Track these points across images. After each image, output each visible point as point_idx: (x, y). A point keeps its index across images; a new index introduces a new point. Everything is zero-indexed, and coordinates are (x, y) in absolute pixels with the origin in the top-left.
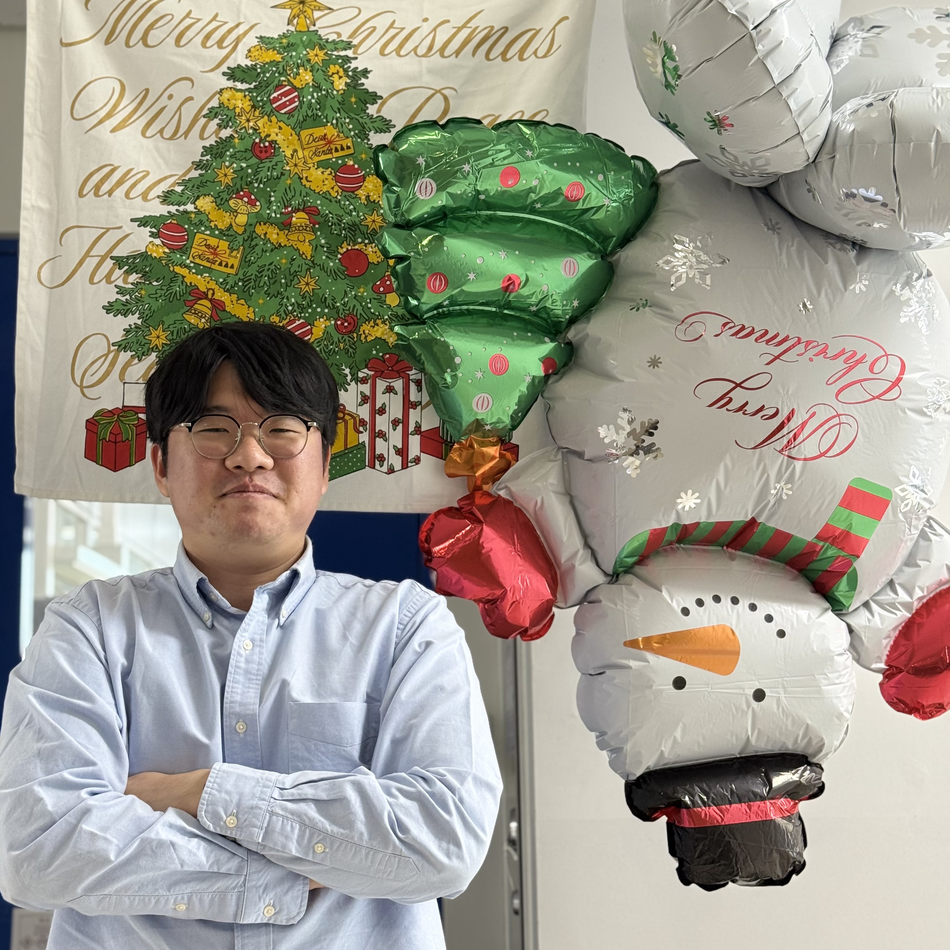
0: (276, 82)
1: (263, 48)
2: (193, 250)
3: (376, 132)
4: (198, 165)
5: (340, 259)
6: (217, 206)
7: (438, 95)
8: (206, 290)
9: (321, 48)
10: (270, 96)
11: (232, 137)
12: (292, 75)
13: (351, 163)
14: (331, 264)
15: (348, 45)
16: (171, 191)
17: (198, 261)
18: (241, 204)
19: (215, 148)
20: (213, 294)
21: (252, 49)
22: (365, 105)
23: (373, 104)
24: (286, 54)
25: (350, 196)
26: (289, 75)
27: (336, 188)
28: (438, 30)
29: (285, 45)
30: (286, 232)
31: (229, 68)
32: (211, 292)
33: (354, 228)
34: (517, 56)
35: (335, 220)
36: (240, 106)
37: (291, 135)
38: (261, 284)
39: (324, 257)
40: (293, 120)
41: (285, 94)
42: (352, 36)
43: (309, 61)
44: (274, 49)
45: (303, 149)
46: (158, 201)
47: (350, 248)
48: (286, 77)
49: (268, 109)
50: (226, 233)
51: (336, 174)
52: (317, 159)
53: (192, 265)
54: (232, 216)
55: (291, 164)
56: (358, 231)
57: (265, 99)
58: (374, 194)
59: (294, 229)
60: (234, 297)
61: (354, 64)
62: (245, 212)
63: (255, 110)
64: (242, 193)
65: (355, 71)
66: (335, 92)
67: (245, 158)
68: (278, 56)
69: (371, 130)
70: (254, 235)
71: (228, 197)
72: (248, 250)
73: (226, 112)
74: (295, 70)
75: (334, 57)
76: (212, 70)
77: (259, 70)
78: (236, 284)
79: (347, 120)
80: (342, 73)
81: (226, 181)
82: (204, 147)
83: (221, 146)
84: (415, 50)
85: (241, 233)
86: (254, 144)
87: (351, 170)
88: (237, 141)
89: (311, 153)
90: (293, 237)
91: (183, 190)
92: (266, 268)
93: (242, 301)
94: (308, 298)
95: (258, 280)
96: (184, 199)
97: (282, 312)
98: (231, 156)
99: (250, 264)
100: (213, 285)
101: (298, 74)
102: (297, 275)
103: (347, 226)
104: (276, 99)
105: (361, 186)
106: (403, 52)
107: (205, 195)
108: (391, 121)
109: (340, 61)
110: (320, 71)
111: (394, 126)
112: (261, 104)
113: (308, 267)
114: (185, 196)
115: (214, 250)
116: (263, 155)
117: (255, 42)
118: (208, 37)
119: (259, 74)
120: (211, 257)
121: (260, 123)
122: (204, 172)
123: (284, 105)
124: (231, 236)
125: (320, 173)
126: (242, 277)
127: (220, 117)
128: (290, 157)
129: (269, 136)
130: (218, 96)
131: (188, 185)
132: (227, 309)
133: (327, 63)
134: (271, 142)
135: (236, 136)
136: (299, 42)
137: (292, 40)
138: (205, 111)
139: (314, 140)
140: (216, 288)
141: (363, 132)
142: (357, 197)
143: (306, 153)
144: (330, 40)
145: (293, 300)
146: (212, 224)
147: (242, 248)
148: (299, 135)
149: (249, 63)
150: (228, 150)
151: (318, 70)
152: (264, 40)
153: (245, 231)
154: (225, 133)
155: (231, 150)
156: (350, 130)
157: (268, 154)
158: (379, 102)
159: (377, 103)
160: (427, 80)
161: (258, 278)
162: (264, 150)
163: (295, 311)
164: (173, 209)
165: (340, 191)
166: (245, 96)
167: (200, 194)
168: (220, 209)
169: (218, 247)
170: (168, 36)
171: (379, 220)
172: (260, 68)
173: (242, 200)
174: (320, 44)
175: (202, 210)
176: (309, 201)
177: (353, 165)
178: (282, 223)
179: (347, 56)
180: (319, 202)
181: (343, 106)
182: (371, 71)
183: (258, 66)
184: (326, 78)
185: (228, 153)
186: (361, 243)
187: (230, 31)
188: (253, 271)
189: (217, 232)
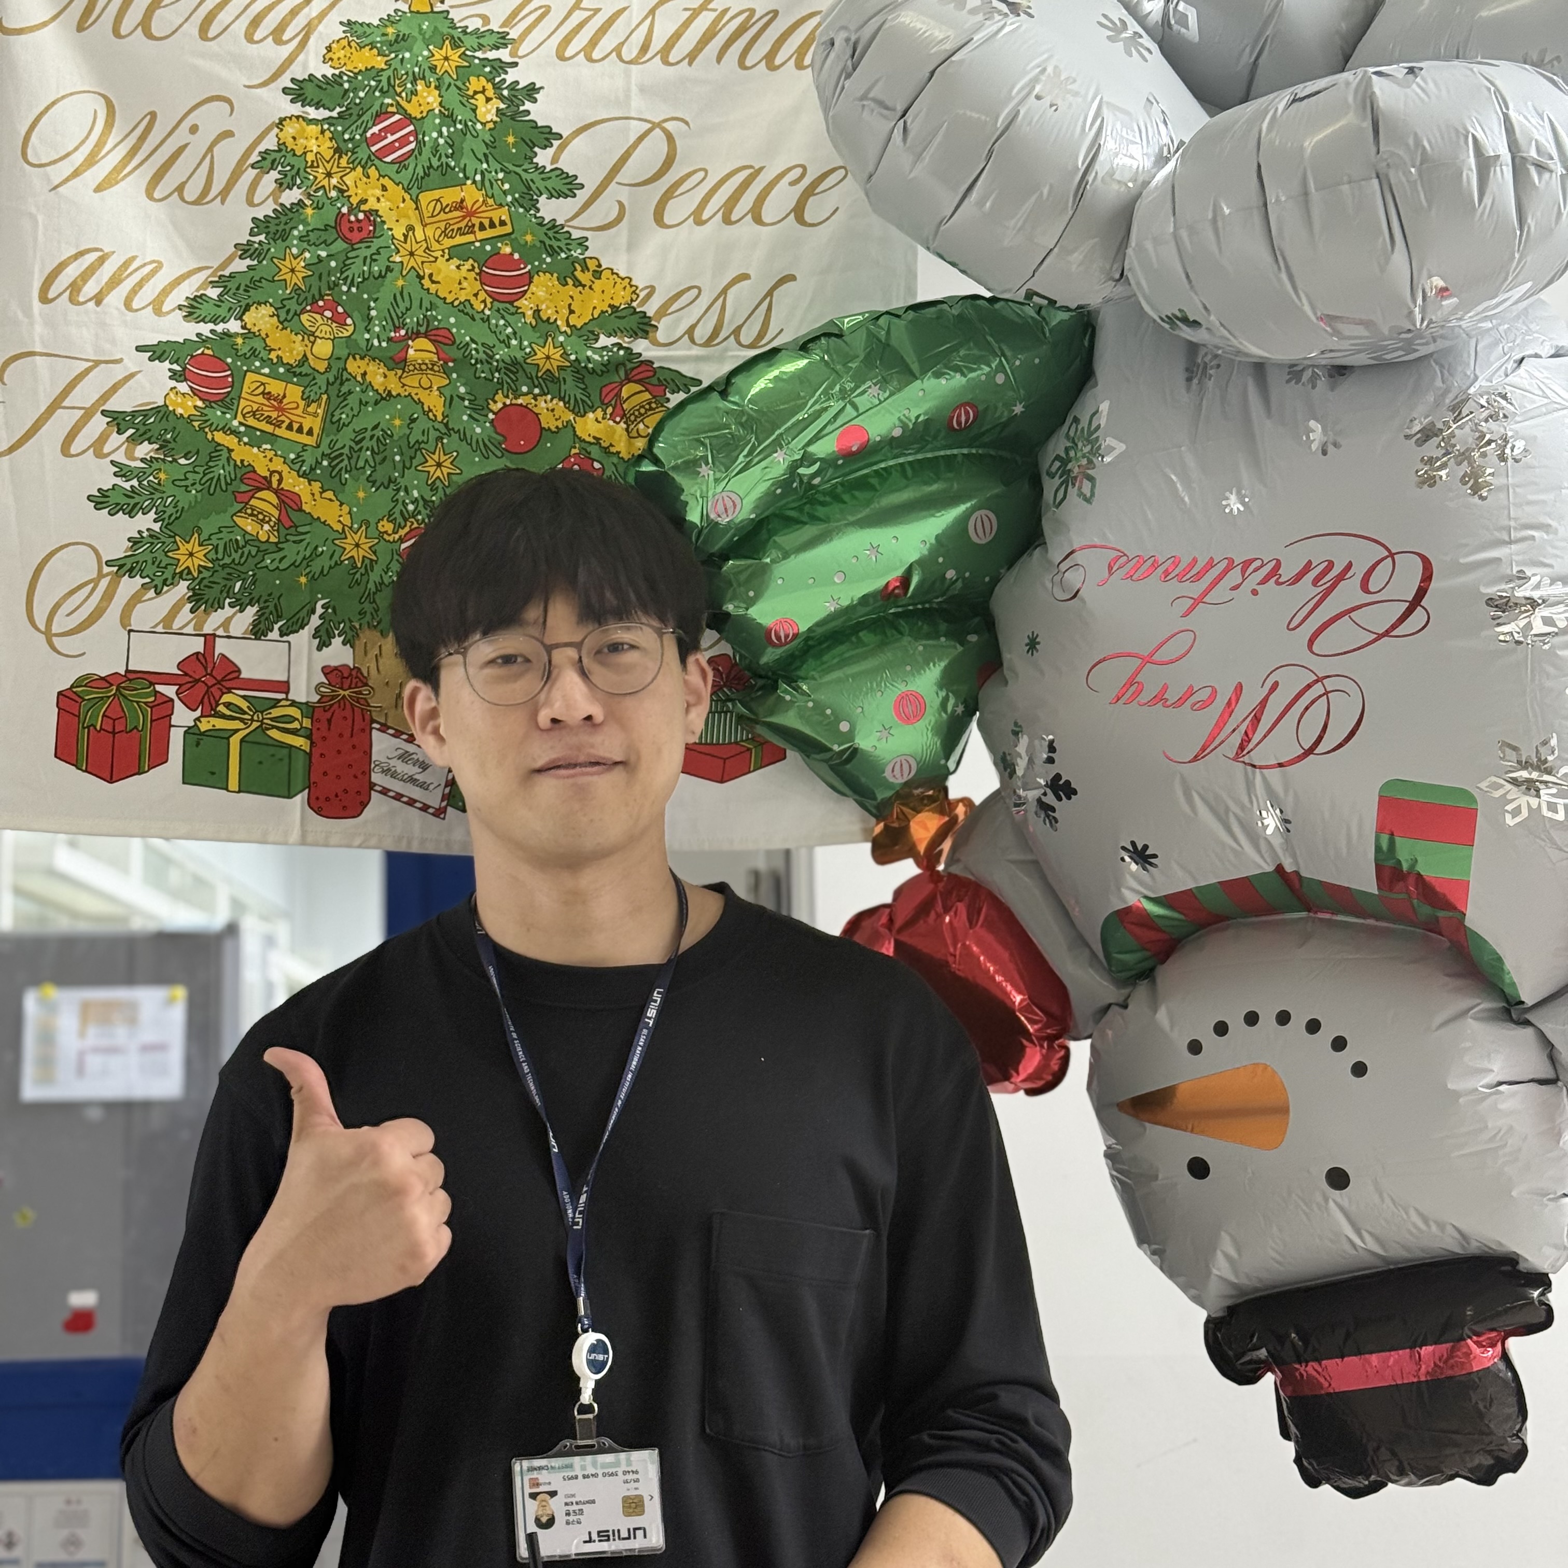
0: (376, 107)
1: (353, 44)
2: (243, 403)
3: (551, 196)
4: (245, 250)
5: (492, 422)
6: (281, 323)
7: (658, 130)
8: (268, 474)
9: (455, 45)
10: (365, 131)
11: (301, 203)
12: (404, 95)
13: (508, 250)
14: (478, 430)
15: (502, 41)
16: (201, 296)
17: (251, 422)
18: (321, 322)
19: (274, 222)
20: (280, 481)
21: (334, 46)
22: (531, 148)
23: (545, 147)
24: (393, 55)
25: (506, 310)
26: (399, 95)
27: (482, 296)
28: (657, 12)
29: (392, 37)
30: (400, 372)
31: (293, 80)
32: (275, 478)
33: (514, 367)
34: (792, 62)
35: (482, 356)
36: (315, 149)
37: (404, 201)
38: (361, 464)
39: (465, 418)
40: (406, 176)
41: (392, 129)
42: (507, 22)
43: (433, 69)
44: (372, 46)
45: (425, 226)
46: (180, 314)
47: (508, 402)
48: (393, 99)
49: (363, 154)
50: (298, 370)
51: (481, 271)
52: (448, 243)
53: (242, 429)
54: (306, 341)
55: (403, 252)
56: (521, 373)
57: (358, 137)
58: (548, 308)
59: (411, 368)
60: (317, 486)
61: (511, 76)
62: (328, 336)
63: (340, 157)
64: (321, 303)
65: (513, 89)
66: (479, 126)
67: (325, 242)
68: (379, 58)
69: (541, 194)
70: (345, 376)
71: (299, 308)
72: (335, 401)
73: (290, 159)
74: (409, 86)
75: (477, 61)
76: (264, 84)
77: (346, 86)
78: (318, 463)
79: (501, 175)
80: (490, 92)
81: (295, 280)
82: (254, 219)
83: (283, 219)
84: (618, 49)
85: (322, 370)
86: (340, 215)
87: (508, 262)
88: (309, 211)
89: (438, 232)
90: (412, 381)
91: (220, 295)
92: (368, 434)
93: (329, 494)
94: (440, 490)
95: (355, 455)
96: (222, 312)
97: (397, 515)
98: (301, 238)
99: (339, 426)
100: (278, 465)
101: (414, 93)
102: (420, 449)
103: (502, 365)
104: (377, 138)
105: (526, 291)
106: (596, 55)
107: (259, 304)
108: (576, 177)
109: (488, 69)
110: (453, 88)
111: (582, 186)
112: (350, 146)
113: (438, 434)
114: (225, 306)
115: (278, 401)
116: (356, 236)
117: (339, 32)
118: (256, 22)
119: (346, 91)
120: (274, 415)
121: (349, 180)
122: (255, 262)
123: (390, 149)
124: (306, 375)
125: (453, 267)
126: (328, 451)
127: (280, 168)
128: (402, 239)
129: (364, 201)
130: (276, 130)
131: (229, 285)
132: (305, 507)
133: (464, 72)
134: (368, 213)
135: (308, 202)
136: (415, 33)
137: (404, 29)
138: (255, 157)
139: (443, 209)
140: (285, 469)
141: (528, 197)
142: (518, 312)
143: (430, 231)
144: (469, 30)
145: (416, 494)
146: (273, 356)
147: (325, 397)
148: (416, 201)
149: (329, 72)
150: (296, 228)
151: (450, 85)
152: (355, 28)
153: (330, 367)
154: (291, 197)
155: (301, 227)
156: (505, 193)
157: (364, 234)
158: (556, 143)
159: (552, 145)
160: (637, 105)
161: (355, 452)
162: (356, 226)
163: (419, 513)
164: (205, 329)
165: (489, 300)
166: (323, 132)
167: (250, 301)
168: (285, 328)
169: (284, 396)
170: (186, 20)
171: (557, 356)
172: (348, 81)
173: (322, 314)
174: (453, 37)
175: (255, 329)
176: (436, 318)
177: (511, 254)
178: (391, 358)
179: (500, 60)
180: (452, 320)
181: (493, 150)
182: (542, 88)
183: (345, 78)
184: (464, 100)
185: (296, 233)
186: (526, 394)
187: (294, 12)
188: (345, 438)
189: (281, 370)
